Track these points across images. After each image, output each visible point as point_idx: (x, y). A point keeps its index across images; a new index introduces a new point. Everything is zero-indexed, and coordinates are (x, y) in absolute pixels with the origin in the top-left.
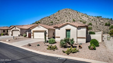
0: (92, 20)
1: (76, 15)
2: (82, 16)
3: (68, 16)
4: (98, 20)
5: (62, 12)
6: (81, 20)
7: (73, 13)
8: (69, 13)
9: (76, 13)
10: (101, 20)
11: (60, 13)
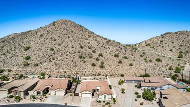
0: (102, 47)
1: (81, 36)
2: (89, 37)
3: (71, 37)
4: (107, 46)
5: (60, 26)
6: (88, 45)
7: (77, 32)
8: (72, 32)
9: (81, 31)
11: (58, 29)
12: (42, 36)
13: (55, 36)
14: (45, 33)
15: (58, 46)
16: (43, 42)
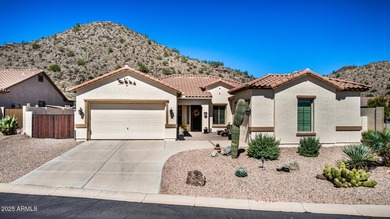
0: (201, 72)
1: (145, 51)
2: (166, 55)
3: (116, 52)
4: (215, 73)
5: (92, 31)
6: (164, 67)
7: (134, 43)
8: (122, 41)
9: (147, 43)
10: (223, 74)
11: (86, 36)
12: (36, 47)
13: (72, 48)
14: (47, 41)
15: (76, 66)
16: (37, 59)
